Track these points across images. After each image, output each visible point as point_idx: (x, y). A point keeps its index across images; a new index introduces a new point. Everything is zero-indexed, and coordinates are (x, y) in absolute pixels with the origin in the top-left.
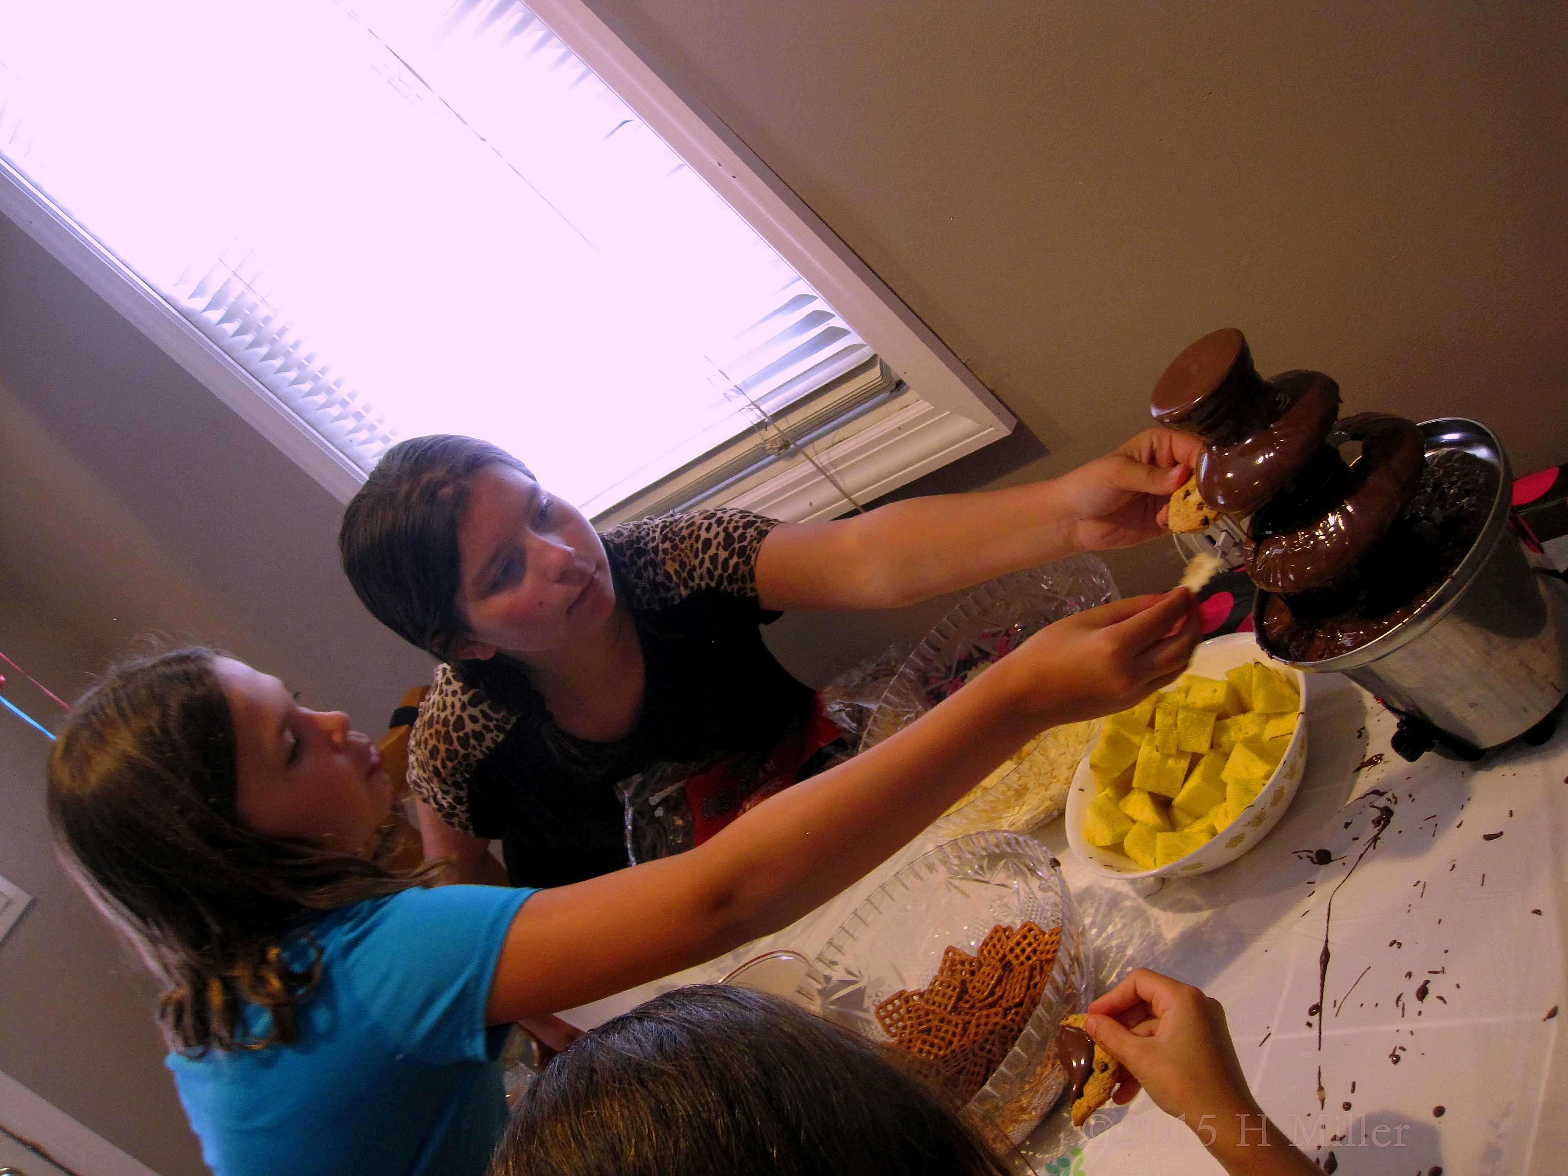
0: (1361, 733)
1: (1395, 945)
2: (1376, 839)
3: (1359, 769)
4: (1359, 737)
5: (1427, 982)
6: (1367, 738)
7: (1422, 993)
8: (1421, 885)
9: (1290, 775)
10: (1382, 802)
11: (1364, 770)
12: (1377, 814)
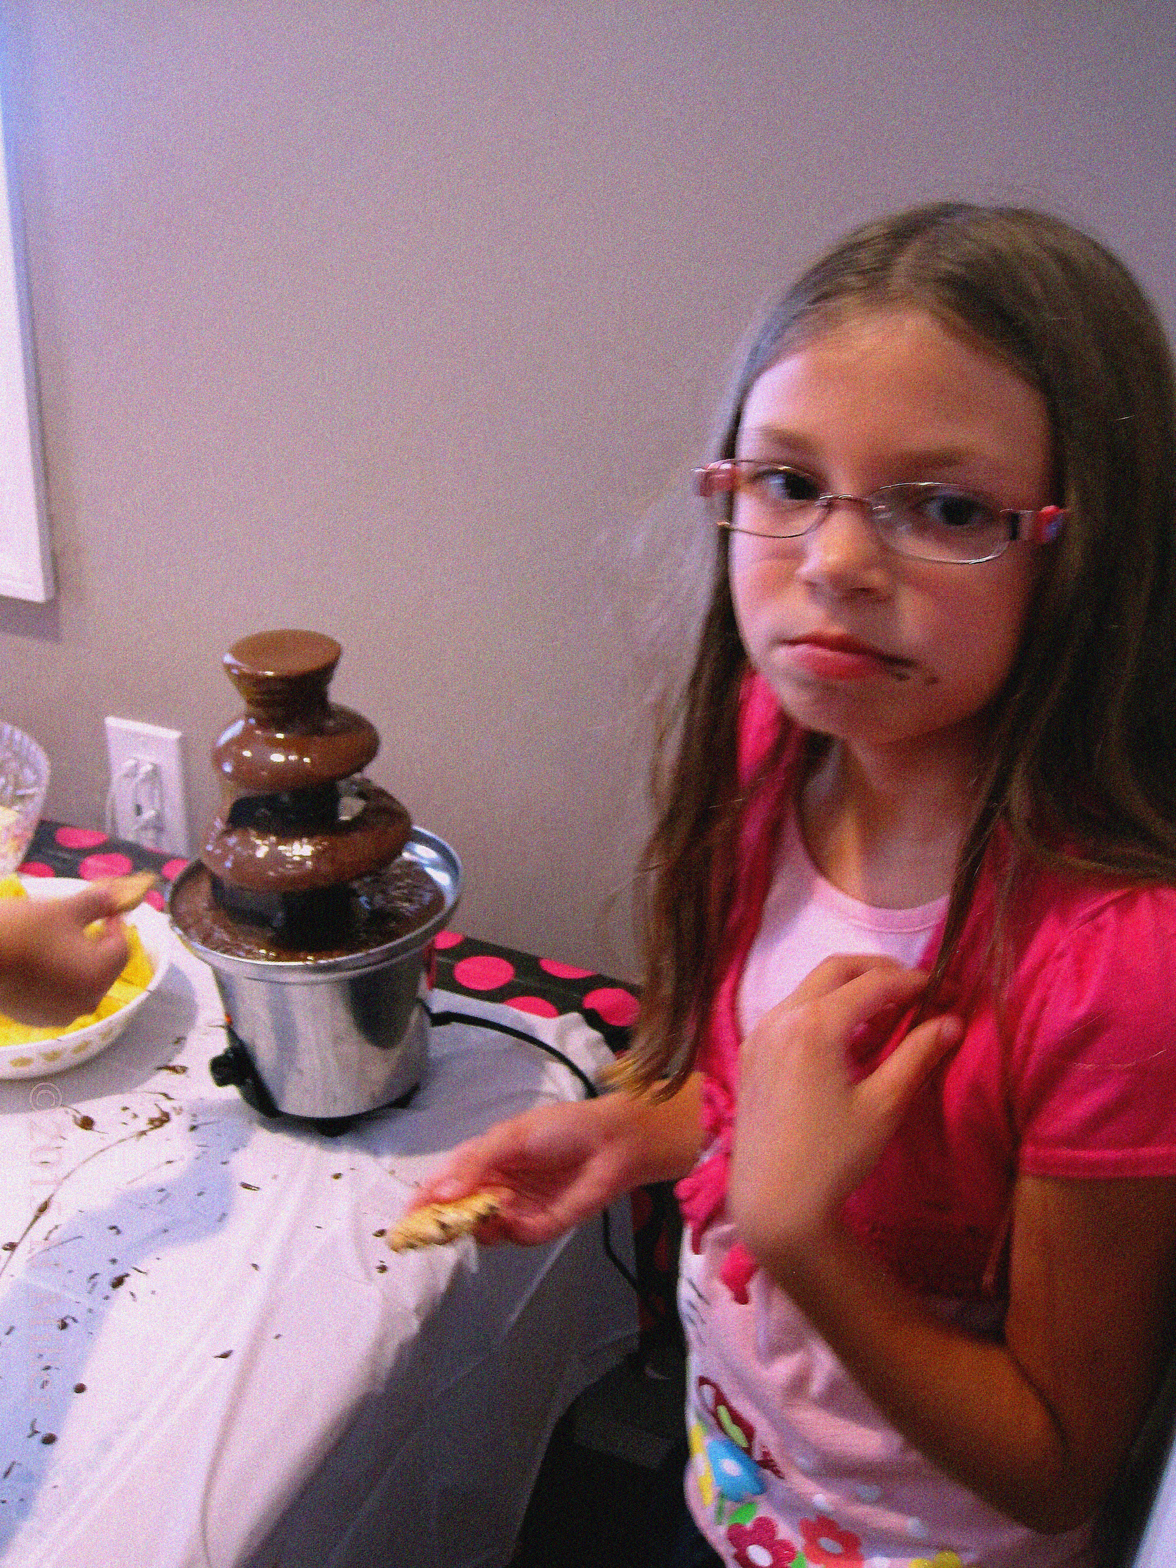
0: (180, 1041)
1: (114, 1231)
2: (143, 1133)
3: (160, 1068)
4: (177, 1042)
5: (127, 1275)
6: (183, 1047)
7: (118, 1282)
8: (163, 1194)
9: (104, 1035)
10: (166, 1106)
11: (165, 1072)
12: (157, 1114)
